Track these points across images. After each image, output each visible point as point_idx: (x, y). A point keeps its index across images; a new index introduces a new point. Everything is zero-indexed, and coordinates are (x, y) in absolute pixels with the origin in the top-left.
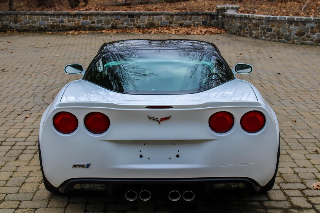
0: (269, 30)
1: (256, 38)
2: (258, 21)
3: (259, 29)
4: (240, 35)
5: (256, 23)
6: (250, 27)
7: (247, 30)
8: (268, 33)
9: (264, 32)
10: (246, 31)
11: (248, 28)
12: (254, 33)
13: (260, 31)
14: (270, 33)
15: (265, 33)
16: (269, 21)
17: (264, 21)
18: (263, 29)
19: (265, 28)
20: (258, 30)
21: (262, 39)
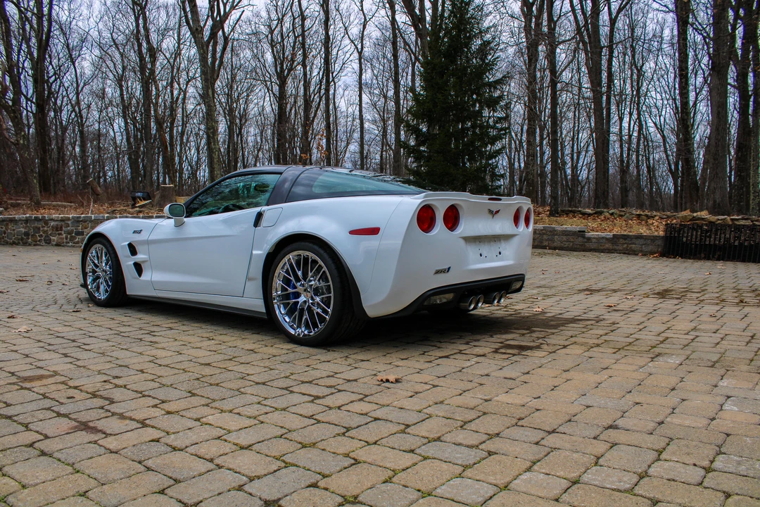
0: (79, 233)
1: (58, 245)
2: (59, 223)
3: (63, 232)
4: (25, 244)
5: (57, 225)
6: (45, 232)
7: (41, 236)
8: (78, 237)
9: (72, 237)
10: (39, 238)
11: (41, 233)
12: (54, 240)
13: (64, 235)
14: (80, 237)
15: (72, 239)
16: (78, 222)
17: (69, 222)
18: (70, 233)
19: (72, 230)
20: (60, 234)
21: (68, 246)
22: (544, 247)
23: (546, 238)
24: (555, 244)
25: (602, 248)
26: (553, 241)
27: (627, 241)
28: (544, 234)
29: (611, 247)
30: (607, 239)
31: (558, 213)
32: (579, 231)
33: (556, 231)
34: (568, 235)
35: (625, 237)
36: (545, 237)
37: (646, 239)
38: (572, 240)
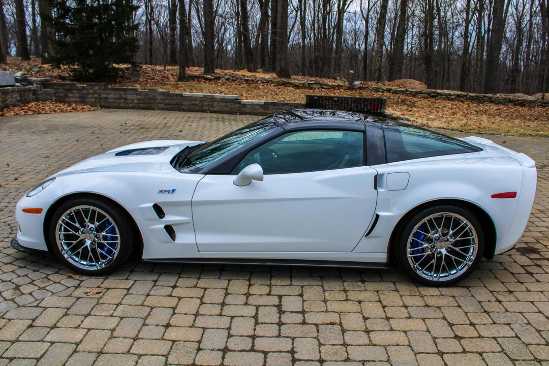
22: (205, 111)
23: (207, 104)
24: (215, 109)
25: (255, 112)
26: (213, 106)
27: (275, 107)
28: (205, 101)
29: (263, 111)
30: (259, 105)
31: (186, 79)
32: (236, 99)
33: (215, 98)
34: (226, 102)
35: (274, 104)
36: (205, 103)
37: (290, 106)
38: (229, 106)
